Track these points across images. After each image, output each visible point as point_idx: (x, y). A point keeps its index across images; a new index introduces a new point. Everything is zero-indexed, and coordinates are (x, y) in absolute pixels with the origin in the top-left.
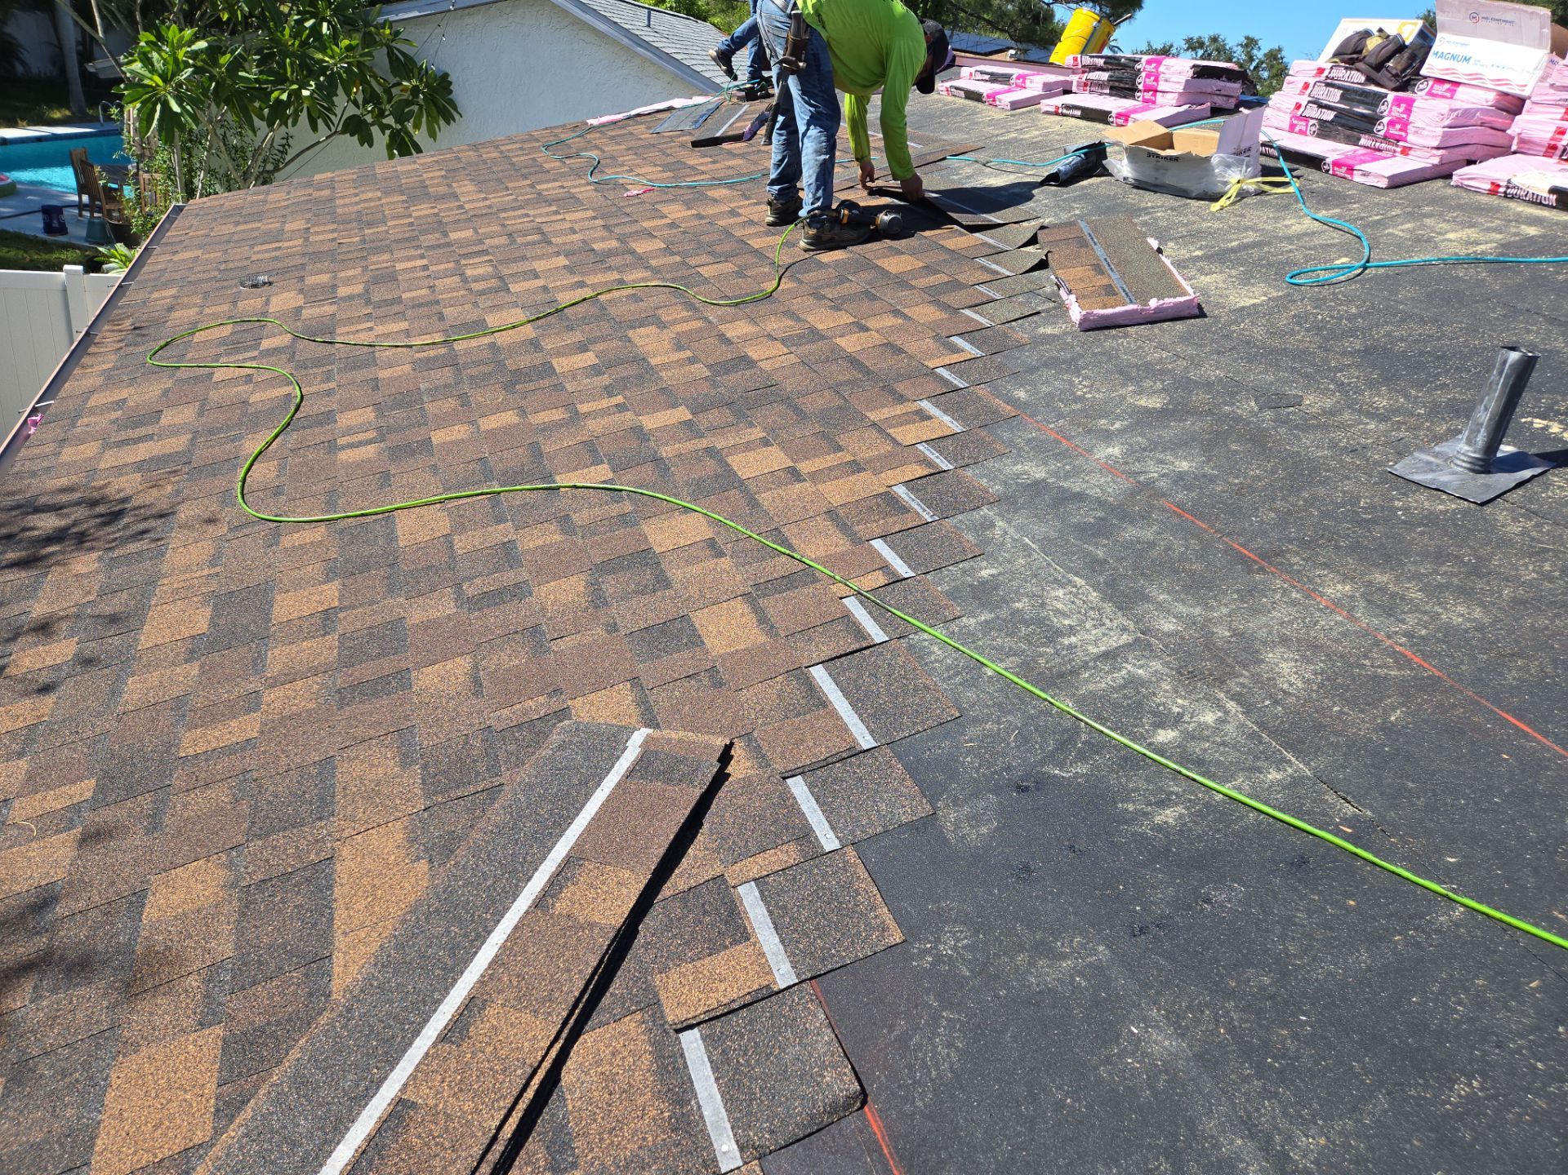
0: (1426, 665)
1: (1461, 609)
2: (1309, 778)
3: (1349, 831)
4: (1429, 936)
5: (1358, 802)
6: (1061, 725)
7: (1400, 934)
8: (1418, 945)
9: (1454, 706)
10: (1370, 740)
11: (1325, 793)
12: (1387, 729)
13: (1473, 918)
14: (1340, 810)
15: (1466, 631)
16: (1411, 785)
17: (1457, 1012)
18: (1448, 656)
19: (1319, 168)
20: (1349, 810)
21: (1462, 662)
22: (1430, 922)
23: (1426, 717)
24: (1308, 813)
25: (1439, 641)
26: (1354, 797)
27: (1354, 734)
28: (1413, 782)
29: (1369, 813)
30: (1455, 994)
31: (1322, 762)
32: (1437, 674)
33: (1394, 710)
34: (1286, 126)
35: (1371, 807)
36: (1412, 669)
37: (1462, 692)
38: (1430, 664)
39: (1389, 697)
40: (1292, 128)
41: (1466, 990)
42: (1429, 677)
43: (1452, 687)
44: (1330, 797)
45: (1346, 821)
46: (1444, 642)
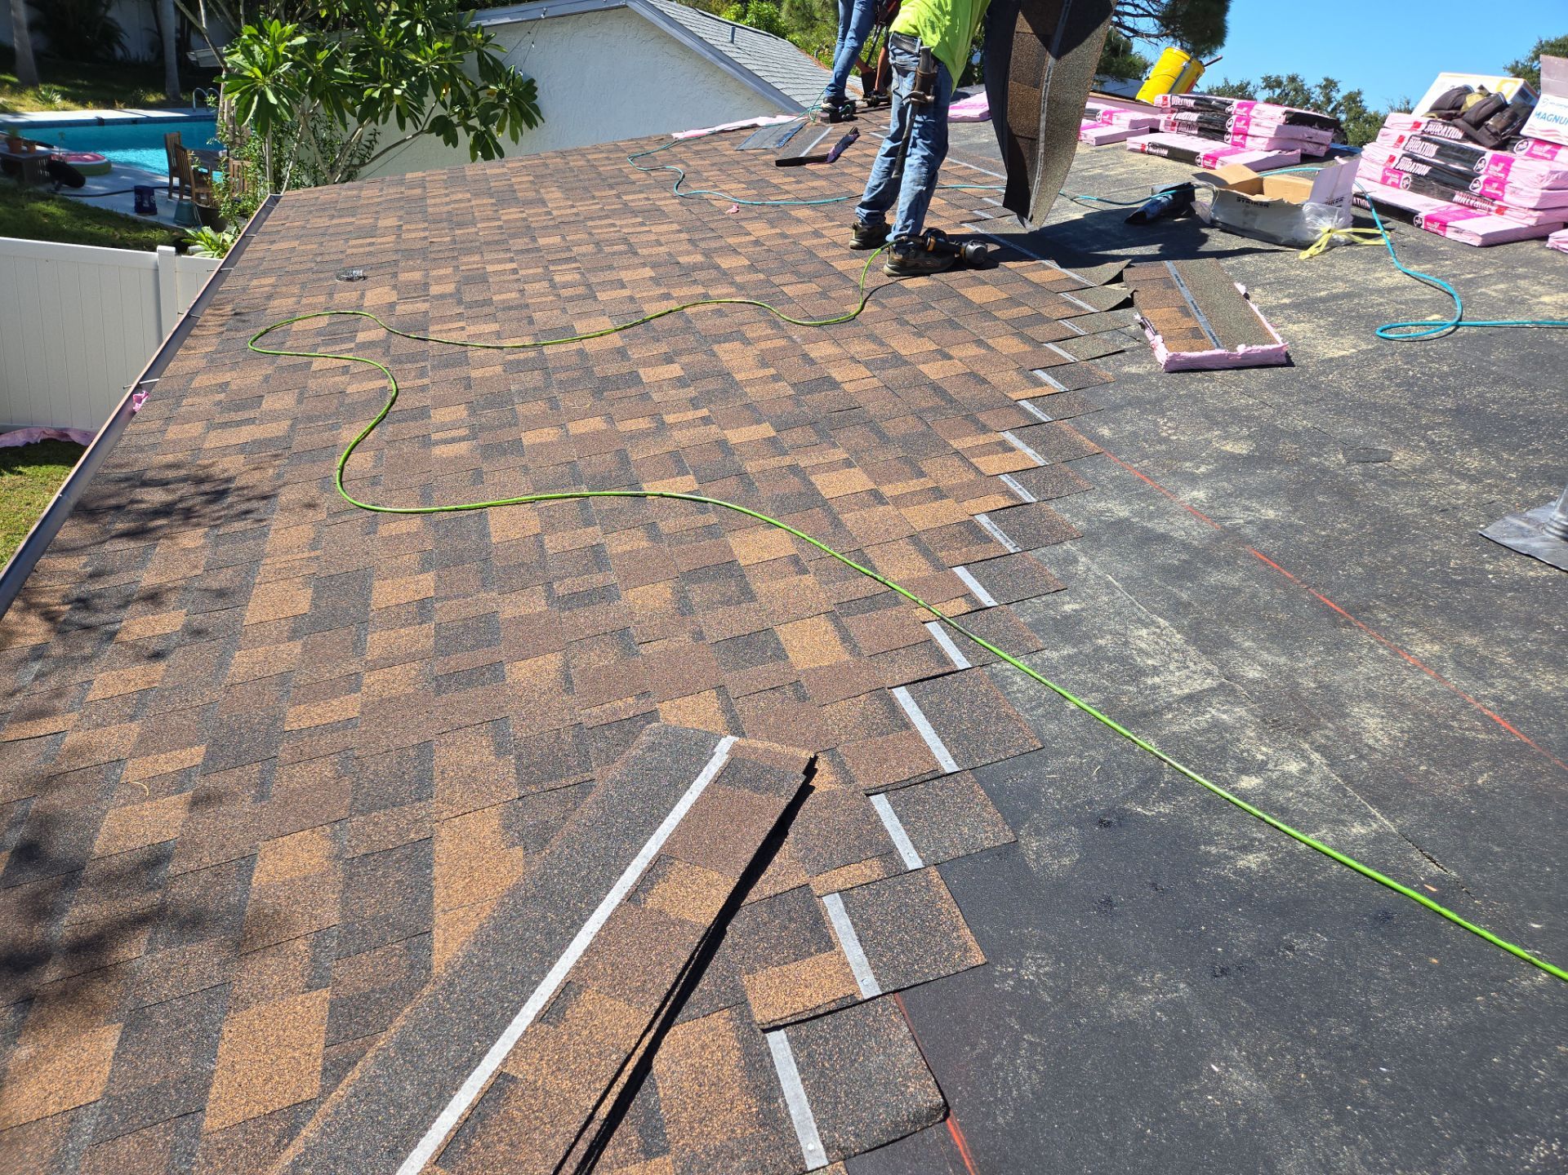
0: (1514, 731)
1: (1551, 677)
2: (1393, 835)
3: (1434, 890)
4: (1511, 999)
5: (1444, 862)
6: (1144, 764)
7: (1482, 995)
8: (1500, 1008)
9: (1540, 774)
10: (1456, 802)
11: (1410, 851)
12: (1474, 791)
13: (1557, 985)
14: (1425, 869)
15: (1556, 699)
16: (1496, 849)
17: (1538, 1075)
18: (1536, 723)
19: (1411, 223)
20: (1435, 870)
21: (1550, 731)
22: (1512, 985)
23: (1512, 782)
24: (1393, 869)
25: (1527, 707)
26: (1439, 857)
27: (1440, 794)
28: (1498, 845)
29: (1454, 874)
30: (1537, 1058)
31: (1406, 820)
32: (1525, 740)
33: (1481, 773)
34: (1379, 178)
35: (1458, 870)
36: (1500, 734)
37: (1549, 760)
38: (1519, 730)
39: (1477, 760)
40: (1384, 180)
41: (1548, 1056)
42: (1517, 743)
43: (1539, 754)
44: (1416, 856)
45: (1432, 880)
46: (1532, 709)
